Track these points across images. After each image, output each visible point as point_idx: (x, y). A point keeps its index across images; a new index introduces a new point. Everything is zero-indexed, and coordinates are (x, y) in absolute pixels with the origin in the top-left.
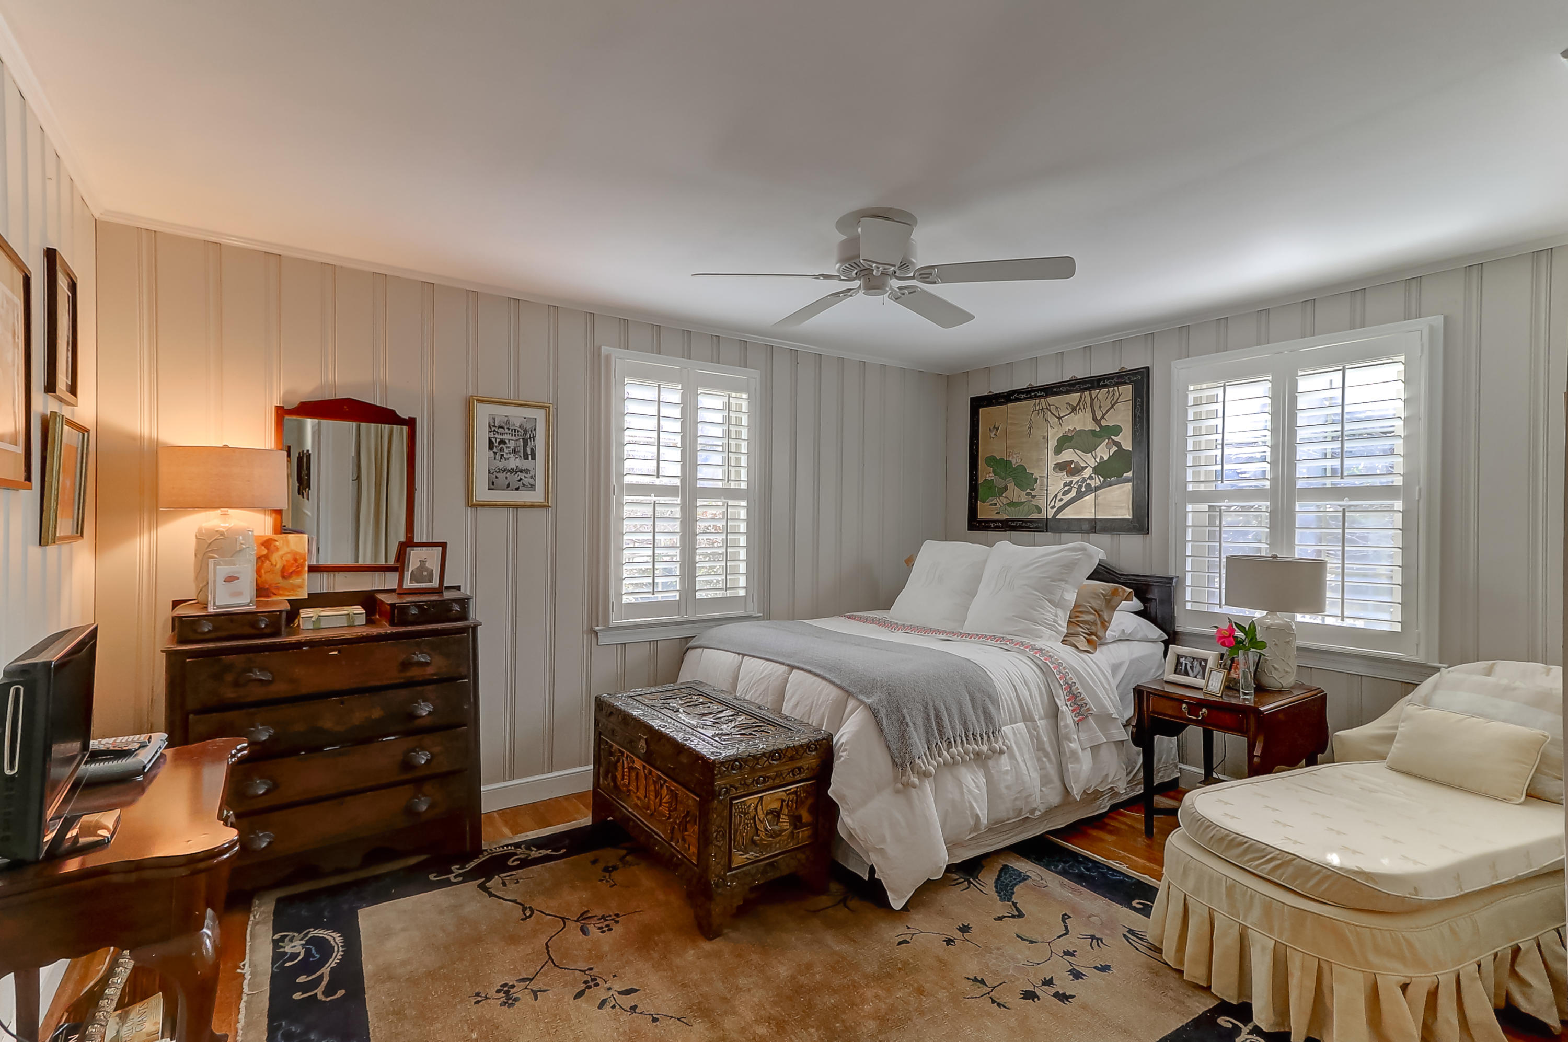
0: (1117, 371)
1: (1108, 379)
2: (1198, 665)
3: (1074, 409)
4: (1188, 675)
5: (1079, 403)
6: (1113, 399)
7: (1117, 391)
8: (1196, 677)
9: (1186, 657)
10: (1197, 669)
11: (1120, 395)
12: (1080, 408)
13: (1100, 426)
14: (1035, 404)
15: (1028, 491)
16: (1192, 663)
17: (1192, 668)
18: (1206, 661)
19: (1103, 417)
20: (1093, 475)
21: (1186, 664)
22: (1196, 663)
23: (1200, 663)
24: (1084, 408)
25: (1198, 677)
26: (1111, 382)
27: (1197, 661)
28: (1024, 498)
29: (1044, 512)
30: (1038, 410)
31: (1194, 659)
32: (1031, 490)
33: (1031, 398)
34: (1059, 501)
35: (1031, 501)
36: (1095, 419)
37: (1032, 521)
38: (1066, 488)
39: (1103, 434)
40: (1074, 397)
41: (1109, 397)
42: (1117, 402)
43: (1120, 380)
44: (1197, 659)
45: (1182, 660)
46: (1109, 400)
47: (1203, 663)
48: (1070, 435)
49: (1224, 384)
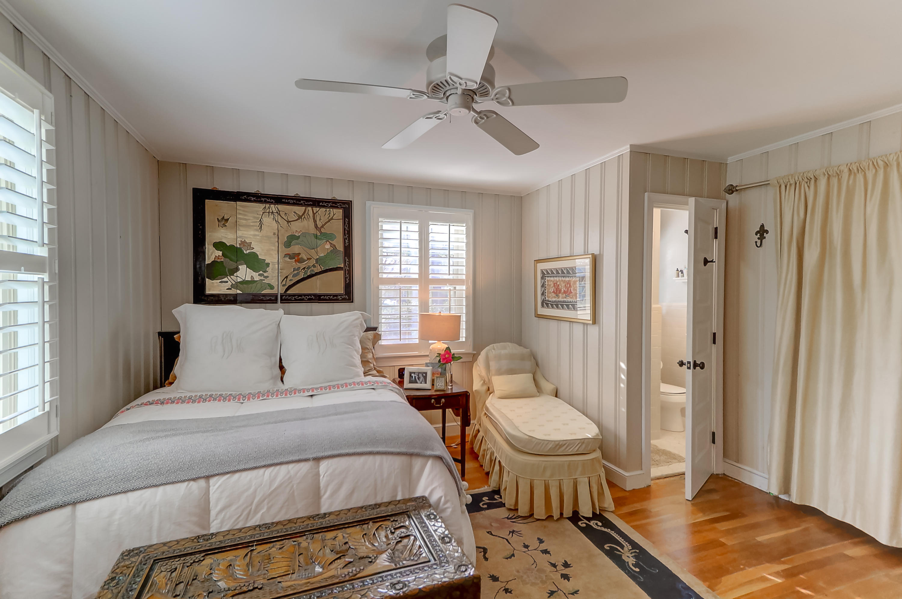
0: (330, 198)
1: (326, 202)
2: (422, 376)
3: (300, 217)
4: (417, 383)
5: (303, 214)
6: (329, 216)
7: (332, 211)
8: (421, 383)
9: (414, 373)
10: (422, 378)
11: (334, 215)
12: (304, 217)
13: (321, 233)
14: (265, 207)
15: (261, 272)
16: (418, 376)
17: (419, 378)
18: (426, 373)
19: (322, 226)
20: (316, 265)
21: (415, 377)
22: (420, 375)
23: (423, 375)
24: (308, 218)
25: (422, 383)
26: (328, 205)
27: (421, 374)
28: (257, 278)
29: (276, 288)
30: (269, 212)
31: (419, 373)
32: (263, 272)
33: (261, 202)
34: (290, 280)
35: (264, 280)
36: (316, 226)
37: (264, 295)
38: (296, 272)
39: (322, 238)
40: (300, 210)
41: (327, 214)
42: (332, 219)
43: (334, 205)
44: (421, 373)
45: (412, 375)
46: (327, 216)
47: (424, 375)
48: (297, 235)
49: (401, 222)
